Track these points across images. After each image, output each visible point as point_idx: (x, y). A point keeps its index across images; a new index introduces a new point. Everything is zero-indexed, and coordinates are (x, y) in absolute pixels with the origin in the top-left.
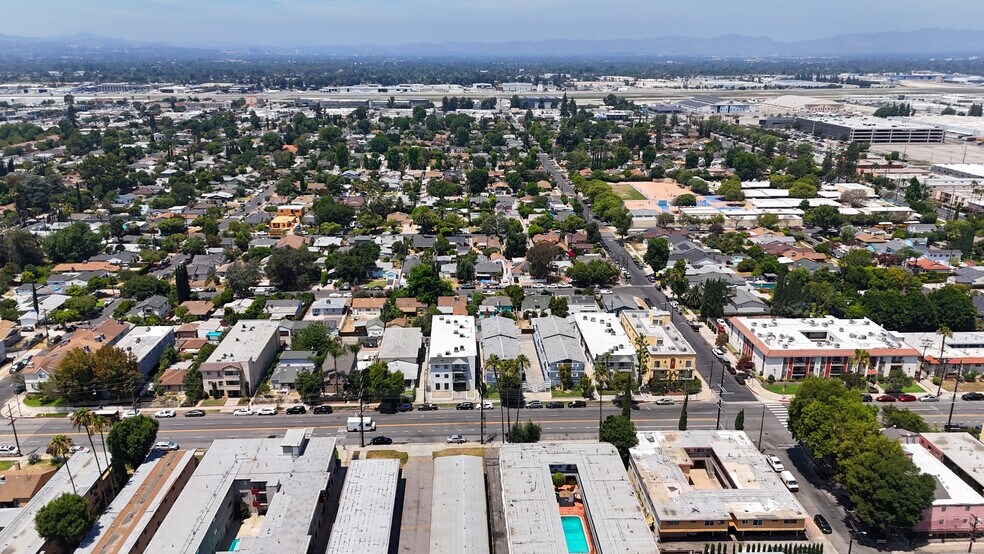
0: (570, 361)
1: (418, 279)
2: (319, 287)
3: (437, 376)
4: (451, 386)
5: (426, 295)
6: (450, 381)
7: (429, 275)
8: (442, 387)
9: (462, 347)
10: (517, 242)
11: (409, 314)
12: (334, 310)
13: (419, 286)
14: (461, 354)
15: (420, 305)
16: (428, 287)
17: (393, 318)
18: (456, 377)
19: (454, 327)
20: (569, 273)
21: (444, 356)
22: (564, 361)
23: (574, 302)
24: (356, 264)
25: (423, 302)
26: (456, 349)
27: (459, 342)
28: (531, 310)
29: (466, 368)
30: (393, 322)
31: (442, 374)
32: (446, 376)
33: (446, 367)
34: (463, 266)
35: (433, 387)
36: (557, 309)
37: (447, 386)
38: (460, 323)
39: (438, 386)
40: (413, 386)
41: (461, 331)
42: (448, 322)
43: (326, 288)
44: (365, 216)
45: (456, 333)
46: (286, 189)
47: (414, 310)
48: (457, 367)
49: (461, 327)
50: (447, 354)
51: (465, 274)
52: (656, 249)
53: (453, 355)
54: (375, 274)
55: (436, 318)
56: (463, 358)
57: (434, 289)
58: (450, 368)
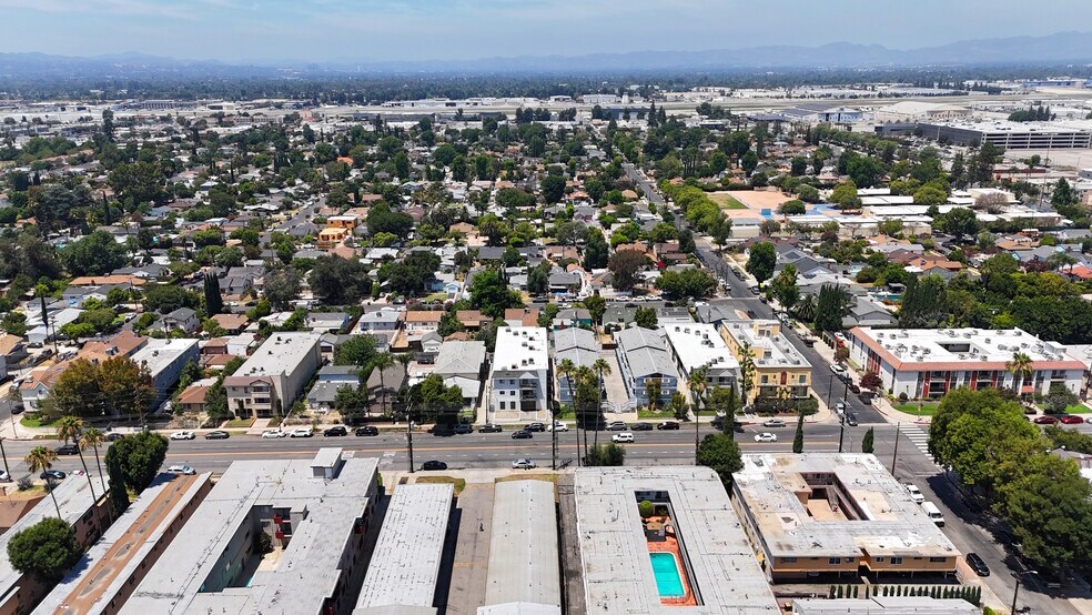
0: (659, 375)
1: (482, 288)
2: (371, 300)
3: (502, 393)
4: (518, 406)
5: (492, 307)
6: (517, 399)
7: (495, 283)
8: (508, 406)
9: (531, 360)
10: (597, 250)
11: (471, 328)
12: (385, 324)
13: (484, 296)
14: (530, 367)
15: (484, 318)
16: (494, 298)
17: (452, 331)
18: (525, 393)
19: (521, 339)
20: (658, 285)
21: (510, 368)
22: (652, 376)
23: (664, 315)
24: (411, 274)
25: (488, 315)
26: (524, 362)
27: (527, 354)
28: (613, 323)
29: (535, 383)
30: (453, 336)
31: (508, 391)
32: (513, 393)
33: (512, 382)
34: (535, 276)
35: (497, 407)
36: (644, 321)
37: (513, 405)
38: (529, 335)
39: (503, 405)
40: (473, 405)
41: (530, 343)
42: (516, 334)
43: (378, 302)
44: (425, 226)
45: (525, 345)
46: (338, 200)
47: (477, 324)
48: (525, 382)
49: (531, 339)
50: (514, 367)
51: (538, 286)
52: (760, 255)
53: (521, 368)
54: (434, 287)
55: (501, 330)
56: (531, 372)
57: (500, 300)
58: (517, 383)
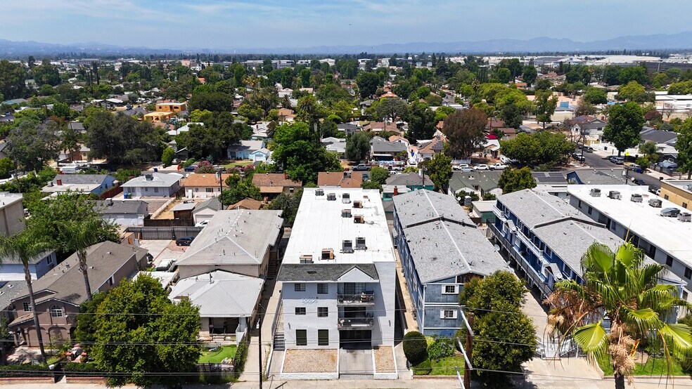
1: (287, 143)
2: (160, 168)
3: (300, 311)
4: (334, 337)
5: (300, 169)
6: (332, 324)
7: (304, 138)
8: (312, 338)
9: (361, 242)
11: (271, 196)
12: (156, 189)
13: (290, 154)
14: (358, 257)
15: (290, 183)
16: (303, 156)
17: (239, 197)
18: (348, 314)
19: (340, 205)
21: (317, 260)
24: (209, 136)
25: (295, 180)
26: (347, 245)
27: (353, 232)
29: (371, 292)
30: (240, 203)
31: (312, 305)
32: (323, 312)
33: (322, 290)
34: (355, 141)
35: (290, 339)
37: (323, 336)
38: (353, 199)
39: (301, 337)
40: (240, 335)
41: (356, 212)
42: (332, 198)
43: (168, 169)
45: (346, 214)
47: (280, 190)
48: (348, 290)
49: (357, 205)
50: (326, 255)
51: (358, 152)
53: (342, 258)
54: (239, 155)
55: (308, 193)
56: (363, 267)
57: (312, 160)
58: (332, 291)
